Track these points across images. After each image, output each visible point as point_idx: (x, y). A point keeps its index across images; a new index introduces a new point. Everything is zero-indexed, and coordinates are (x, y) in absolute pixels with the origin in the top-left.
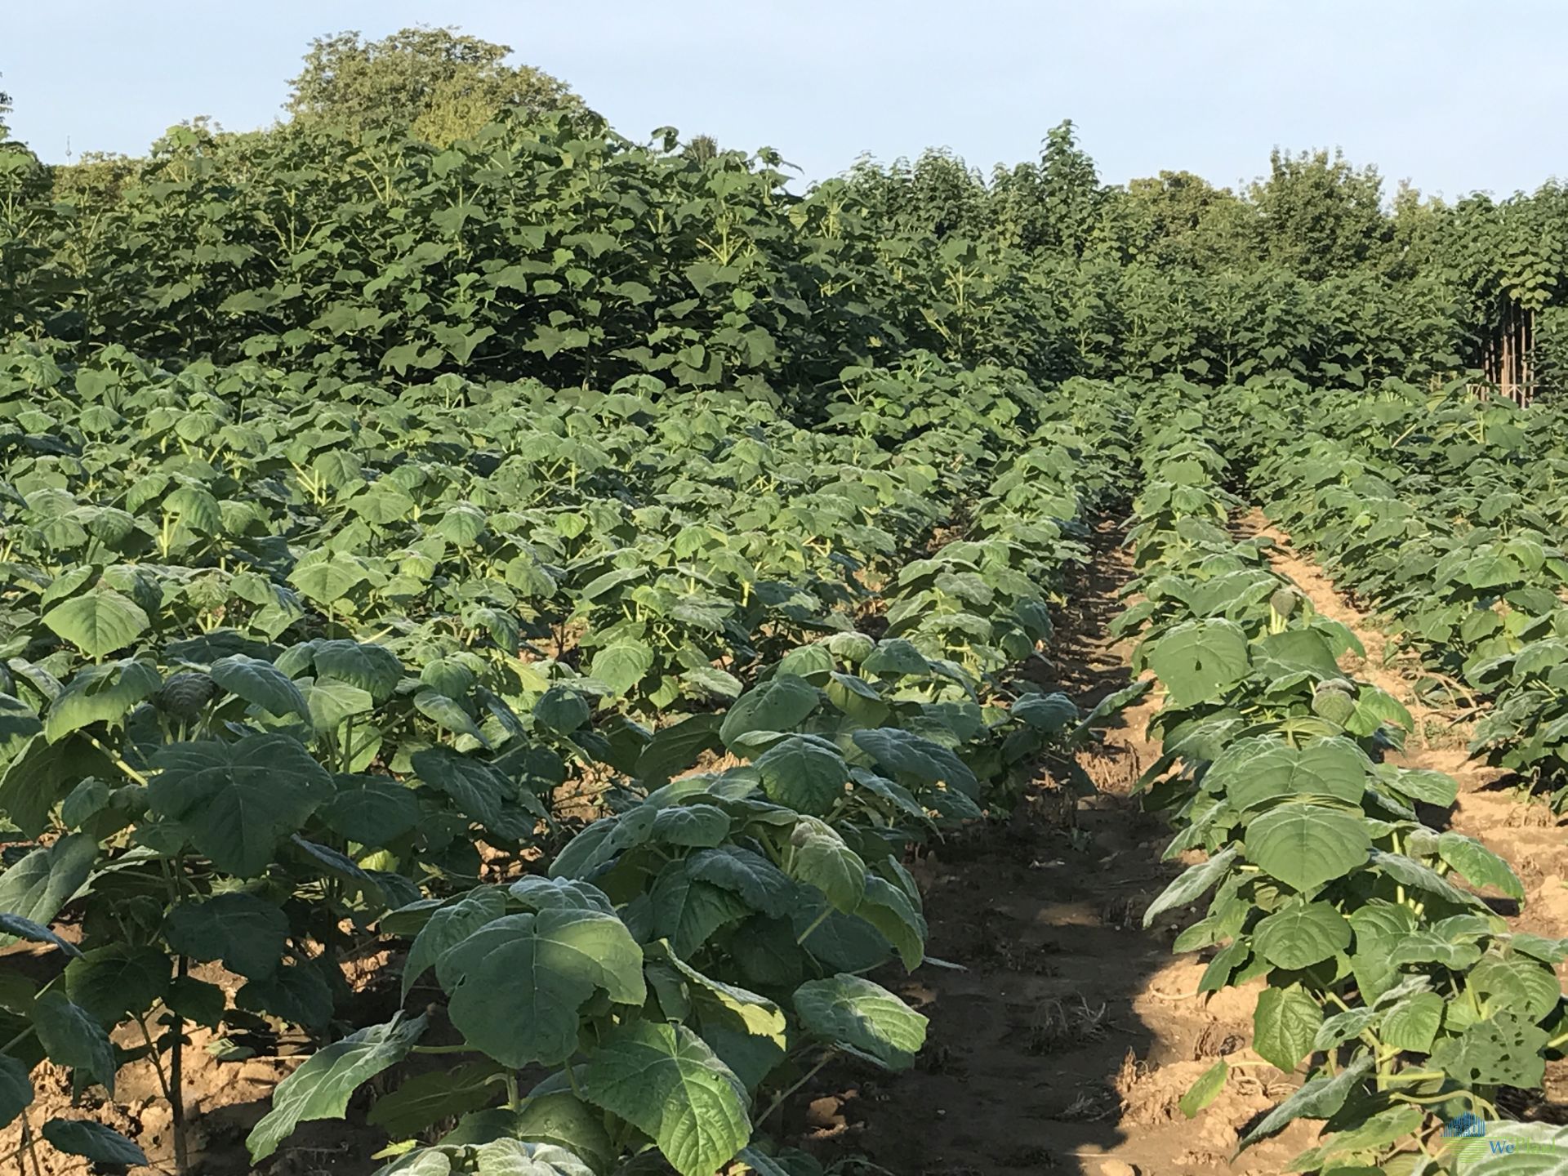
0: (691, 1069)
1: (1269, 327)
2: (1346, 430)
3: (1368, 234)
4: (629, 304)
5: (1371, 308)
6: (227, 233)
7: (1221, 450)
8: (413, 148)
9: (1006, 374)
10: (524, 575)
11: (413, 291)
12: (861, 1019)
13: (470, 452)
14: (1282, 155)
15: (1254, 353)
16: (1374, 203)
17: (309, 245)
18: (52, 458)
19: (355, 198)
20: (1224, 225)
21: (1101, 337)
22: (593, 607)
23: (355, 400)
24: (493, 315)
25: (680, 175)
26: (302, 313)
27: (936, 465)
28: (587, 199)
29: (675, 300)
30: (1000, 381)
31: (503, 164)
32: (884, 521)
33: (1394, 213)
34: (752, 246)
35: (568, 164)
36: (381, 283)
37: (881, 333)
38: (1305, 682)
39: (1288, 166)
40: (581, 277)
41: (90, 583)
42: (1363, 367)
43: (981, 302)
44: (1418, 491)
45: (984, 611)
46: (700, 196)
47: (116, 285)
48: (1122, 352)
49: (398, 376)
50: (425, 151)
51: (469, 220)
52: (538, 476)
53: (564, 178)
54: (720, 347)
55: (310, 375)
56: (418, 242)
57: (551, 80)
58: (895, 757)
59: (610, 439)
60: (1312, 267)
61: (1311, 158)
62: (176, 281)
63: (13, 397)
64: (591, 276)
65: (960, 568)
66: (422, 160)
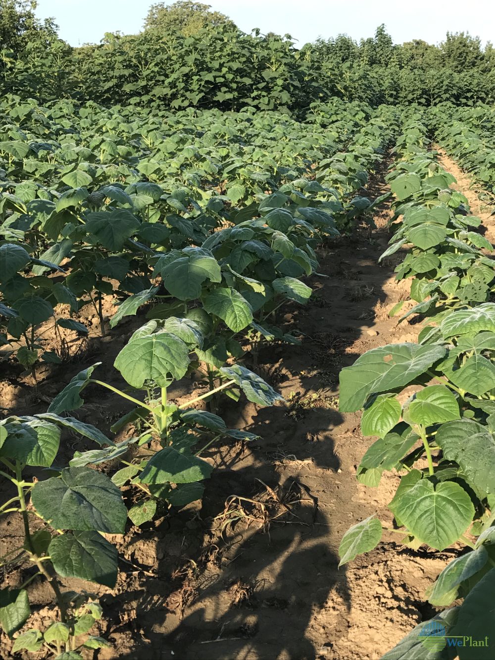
0: (235, 301)
1: (444, 88)
2: (465, 119)
3: (476, 58)
4: (245, 85)
5: (476, 81)
6: (124, 66)
7: (427, 126)
8: (179, 37)
9: (361, 104)
10: (208, 166)
11: (179, 82)
12: (292, 289)
13: (196, 131)
14: (450, 34)
15: (439, 96)
16: (478, 48)
17: (148, 69)
18: (71, 135)
19: (161, 53)
20: (432, 56)
21: (392, 92)
22: (227, 175)
23: (163, 116)
24: (204, 89)
25: (261, 43)
26: (146, 90)
27: (338, 132)
28: (232, 52)
29: (259, 83)
30: (359, 106)
31: (206, 42)
32: (320, 149)
33: (484, 51)
34: (283, 65)
35: (226, 41)
36: (170, 80)
37: (323, 92)
38: (436, 191)
39: (452, 37)
40: (230, 76)
41: (75, 168)
42: (473, 100)
43: (354, 82)
44: (486, 137)
45: (345, 174)
46: (266, 50)
47: (91, 83)
48: (399, 97)
49: (176, 109)
50: (182, 38)
51: (196, 59)
52: (215, 137)
53: (225, 45)
54: (273, 97)
55: (150, 109)
56: (181, 67)
57: (224, 16)
58: (310, 216)
59: (238, 126)
60: (459, 69)
61: (459, 34)
62: (109, 81)
63: (60, 117)
64: (233, 76)
65: (338, 161)
66: (181, 41)
